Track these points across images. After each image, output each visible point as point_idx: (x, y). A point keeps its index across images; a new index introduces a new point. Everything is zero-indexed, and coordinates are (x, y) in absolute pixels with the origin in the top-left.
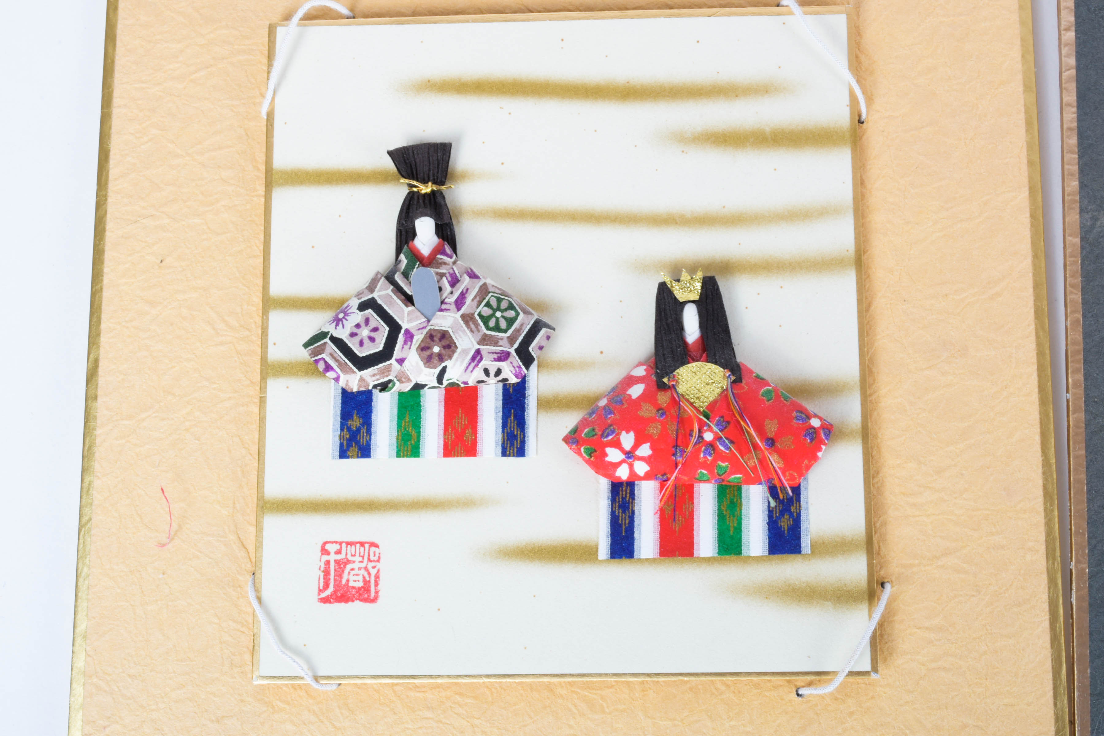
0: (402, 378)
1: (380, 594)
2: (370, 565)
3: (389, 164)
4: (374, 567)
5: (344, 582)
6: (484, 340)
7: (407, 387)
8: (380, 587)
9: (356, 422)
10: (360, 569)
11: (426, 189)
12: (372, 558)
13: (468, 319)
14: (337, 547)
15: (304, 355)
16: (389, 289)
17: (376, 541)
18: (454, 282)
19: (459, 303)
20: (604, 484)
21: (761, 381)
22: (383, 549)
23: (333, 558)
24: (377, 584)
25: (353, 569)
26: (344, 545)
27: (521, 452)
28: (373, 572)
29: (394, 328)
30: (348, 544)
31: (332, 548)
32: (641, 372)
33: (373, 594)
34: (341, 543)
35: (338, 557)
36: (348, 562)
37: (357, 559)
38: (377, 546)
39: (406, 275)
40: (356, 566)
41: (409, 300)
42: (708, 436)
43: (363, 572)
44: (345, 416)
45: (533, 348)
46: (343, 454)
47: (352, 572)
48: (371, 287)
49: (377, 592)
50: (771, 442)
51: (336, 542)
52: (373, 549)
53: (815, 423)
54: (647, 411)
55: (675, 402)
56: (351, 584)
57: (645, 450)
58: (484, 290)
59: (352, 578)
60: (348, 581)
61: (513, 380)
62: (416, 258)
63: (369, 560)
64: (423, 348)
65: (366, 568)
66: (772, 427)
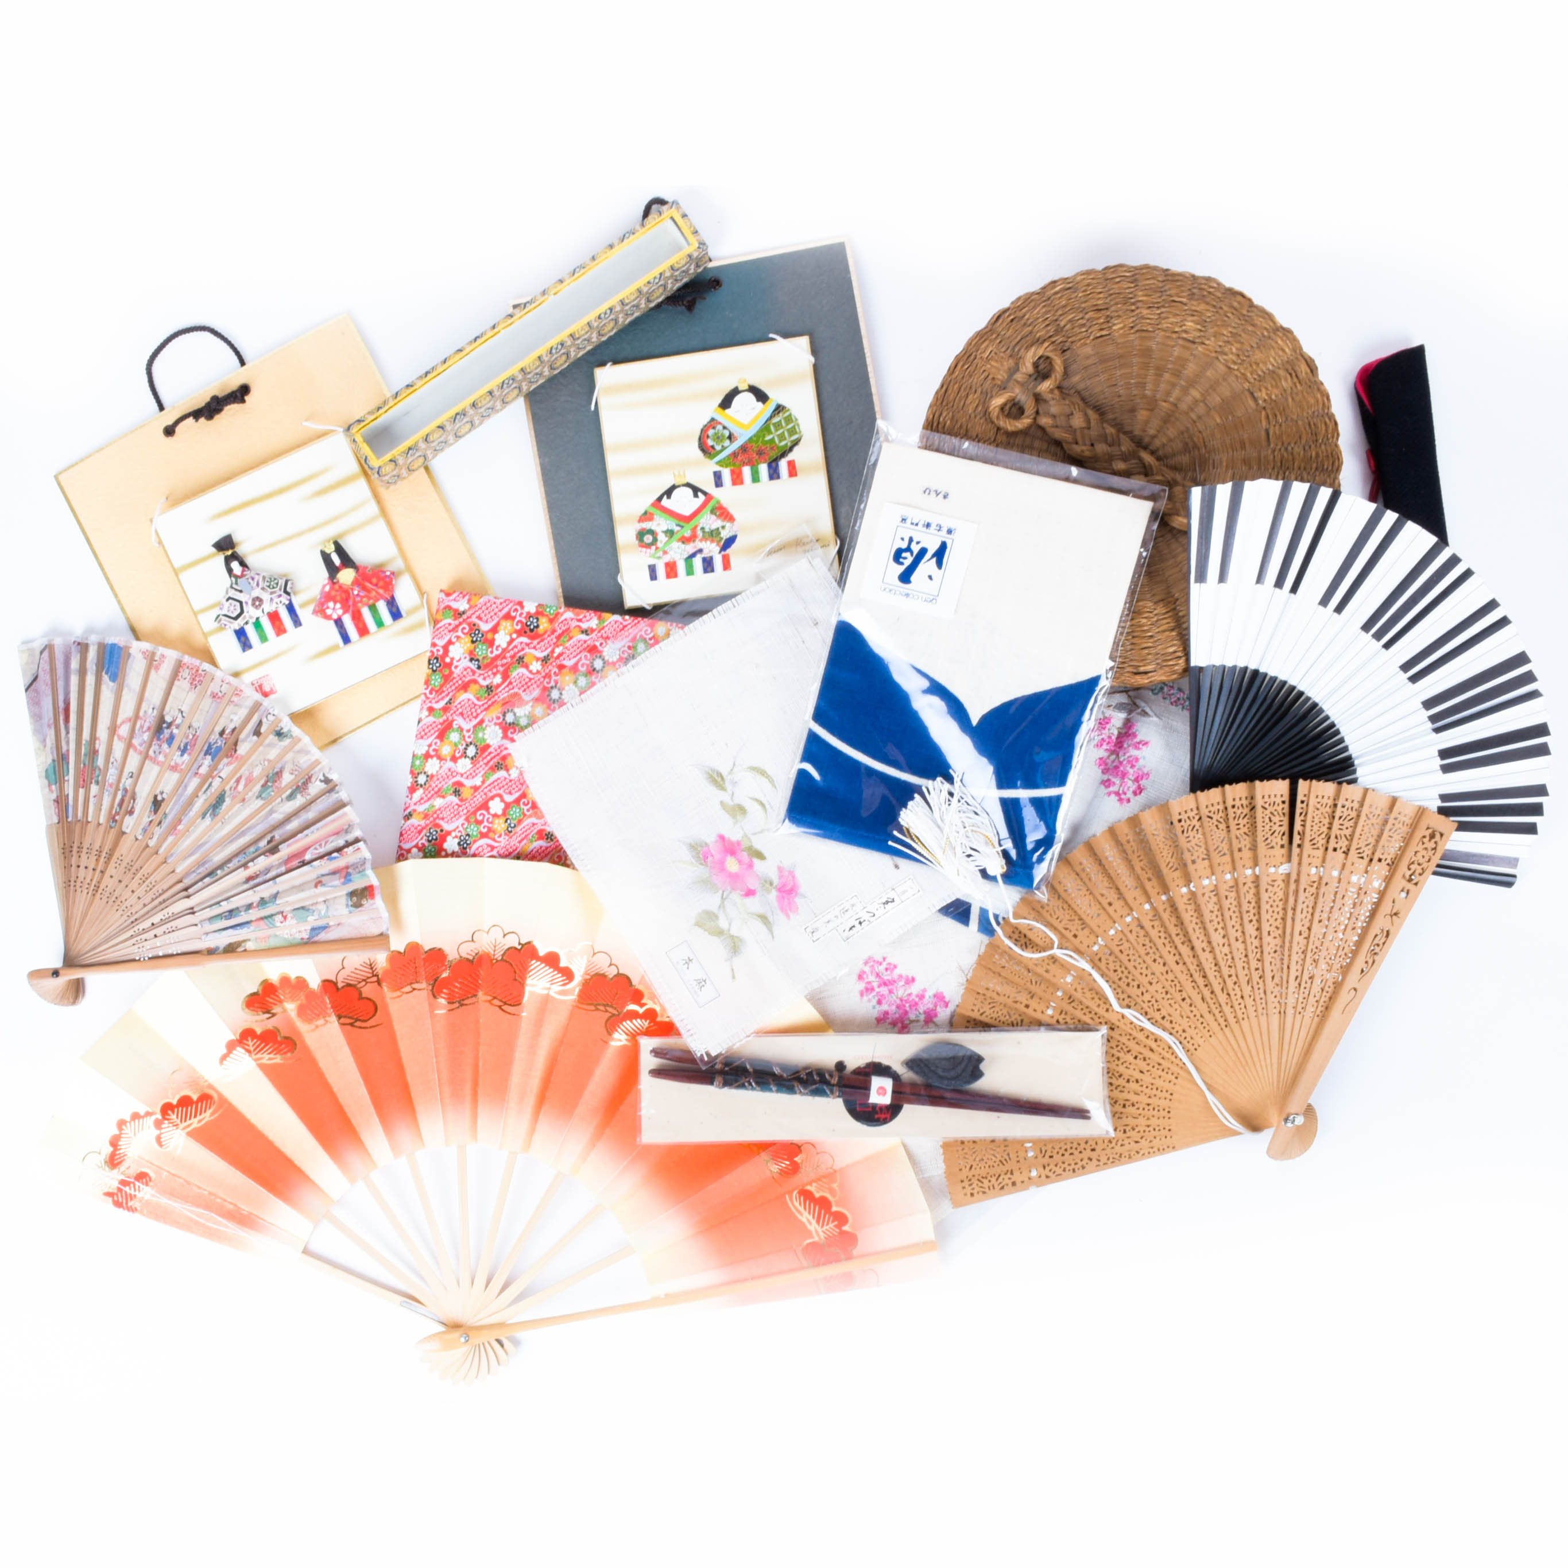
0: (251, 617)
1: (276, 691)
3: (214, 550)
4: (270, 683)
5: (263, 692)
6: (272, 593)
7: (254, 620)
8: (275, 689)
9: (243, 639)
11: (229, 553)
12: (269, 679)
13: (263, 589)
14: (254, 683)
15: (216, 625)
16: (233, 591)
17: (268, 673)
18: (253, 579)
19: (258, 585)
20: (332, 623)
21: (366, 568)
23: (255, 686)
25: (264, 685)
27: (300, 625)
28: (271, 685)
29: (241, 603)
30: (259, 678)
31: (252, 684)
32: (326, 581)
33: (274, 692)
34: (257, 679)
35: (258, 684)
36: (262, 684)
39: (236, 583)
41: (241, 591)
42: (356, 592)
43: (267, 686)
44: (239, 639)
45: (288, 589)
46: (244, 650)
48: (227, 593)
50: (376, 585)
53: (388, 573)
54: (333, 593)
55: (340, 587)
56: (265, 692)
57: (338, 605)
58: (264, 578)
59: (264, 690)
61: (287, 602)
62: (236, 577)
64: (253, 604)
66: (374, 580)
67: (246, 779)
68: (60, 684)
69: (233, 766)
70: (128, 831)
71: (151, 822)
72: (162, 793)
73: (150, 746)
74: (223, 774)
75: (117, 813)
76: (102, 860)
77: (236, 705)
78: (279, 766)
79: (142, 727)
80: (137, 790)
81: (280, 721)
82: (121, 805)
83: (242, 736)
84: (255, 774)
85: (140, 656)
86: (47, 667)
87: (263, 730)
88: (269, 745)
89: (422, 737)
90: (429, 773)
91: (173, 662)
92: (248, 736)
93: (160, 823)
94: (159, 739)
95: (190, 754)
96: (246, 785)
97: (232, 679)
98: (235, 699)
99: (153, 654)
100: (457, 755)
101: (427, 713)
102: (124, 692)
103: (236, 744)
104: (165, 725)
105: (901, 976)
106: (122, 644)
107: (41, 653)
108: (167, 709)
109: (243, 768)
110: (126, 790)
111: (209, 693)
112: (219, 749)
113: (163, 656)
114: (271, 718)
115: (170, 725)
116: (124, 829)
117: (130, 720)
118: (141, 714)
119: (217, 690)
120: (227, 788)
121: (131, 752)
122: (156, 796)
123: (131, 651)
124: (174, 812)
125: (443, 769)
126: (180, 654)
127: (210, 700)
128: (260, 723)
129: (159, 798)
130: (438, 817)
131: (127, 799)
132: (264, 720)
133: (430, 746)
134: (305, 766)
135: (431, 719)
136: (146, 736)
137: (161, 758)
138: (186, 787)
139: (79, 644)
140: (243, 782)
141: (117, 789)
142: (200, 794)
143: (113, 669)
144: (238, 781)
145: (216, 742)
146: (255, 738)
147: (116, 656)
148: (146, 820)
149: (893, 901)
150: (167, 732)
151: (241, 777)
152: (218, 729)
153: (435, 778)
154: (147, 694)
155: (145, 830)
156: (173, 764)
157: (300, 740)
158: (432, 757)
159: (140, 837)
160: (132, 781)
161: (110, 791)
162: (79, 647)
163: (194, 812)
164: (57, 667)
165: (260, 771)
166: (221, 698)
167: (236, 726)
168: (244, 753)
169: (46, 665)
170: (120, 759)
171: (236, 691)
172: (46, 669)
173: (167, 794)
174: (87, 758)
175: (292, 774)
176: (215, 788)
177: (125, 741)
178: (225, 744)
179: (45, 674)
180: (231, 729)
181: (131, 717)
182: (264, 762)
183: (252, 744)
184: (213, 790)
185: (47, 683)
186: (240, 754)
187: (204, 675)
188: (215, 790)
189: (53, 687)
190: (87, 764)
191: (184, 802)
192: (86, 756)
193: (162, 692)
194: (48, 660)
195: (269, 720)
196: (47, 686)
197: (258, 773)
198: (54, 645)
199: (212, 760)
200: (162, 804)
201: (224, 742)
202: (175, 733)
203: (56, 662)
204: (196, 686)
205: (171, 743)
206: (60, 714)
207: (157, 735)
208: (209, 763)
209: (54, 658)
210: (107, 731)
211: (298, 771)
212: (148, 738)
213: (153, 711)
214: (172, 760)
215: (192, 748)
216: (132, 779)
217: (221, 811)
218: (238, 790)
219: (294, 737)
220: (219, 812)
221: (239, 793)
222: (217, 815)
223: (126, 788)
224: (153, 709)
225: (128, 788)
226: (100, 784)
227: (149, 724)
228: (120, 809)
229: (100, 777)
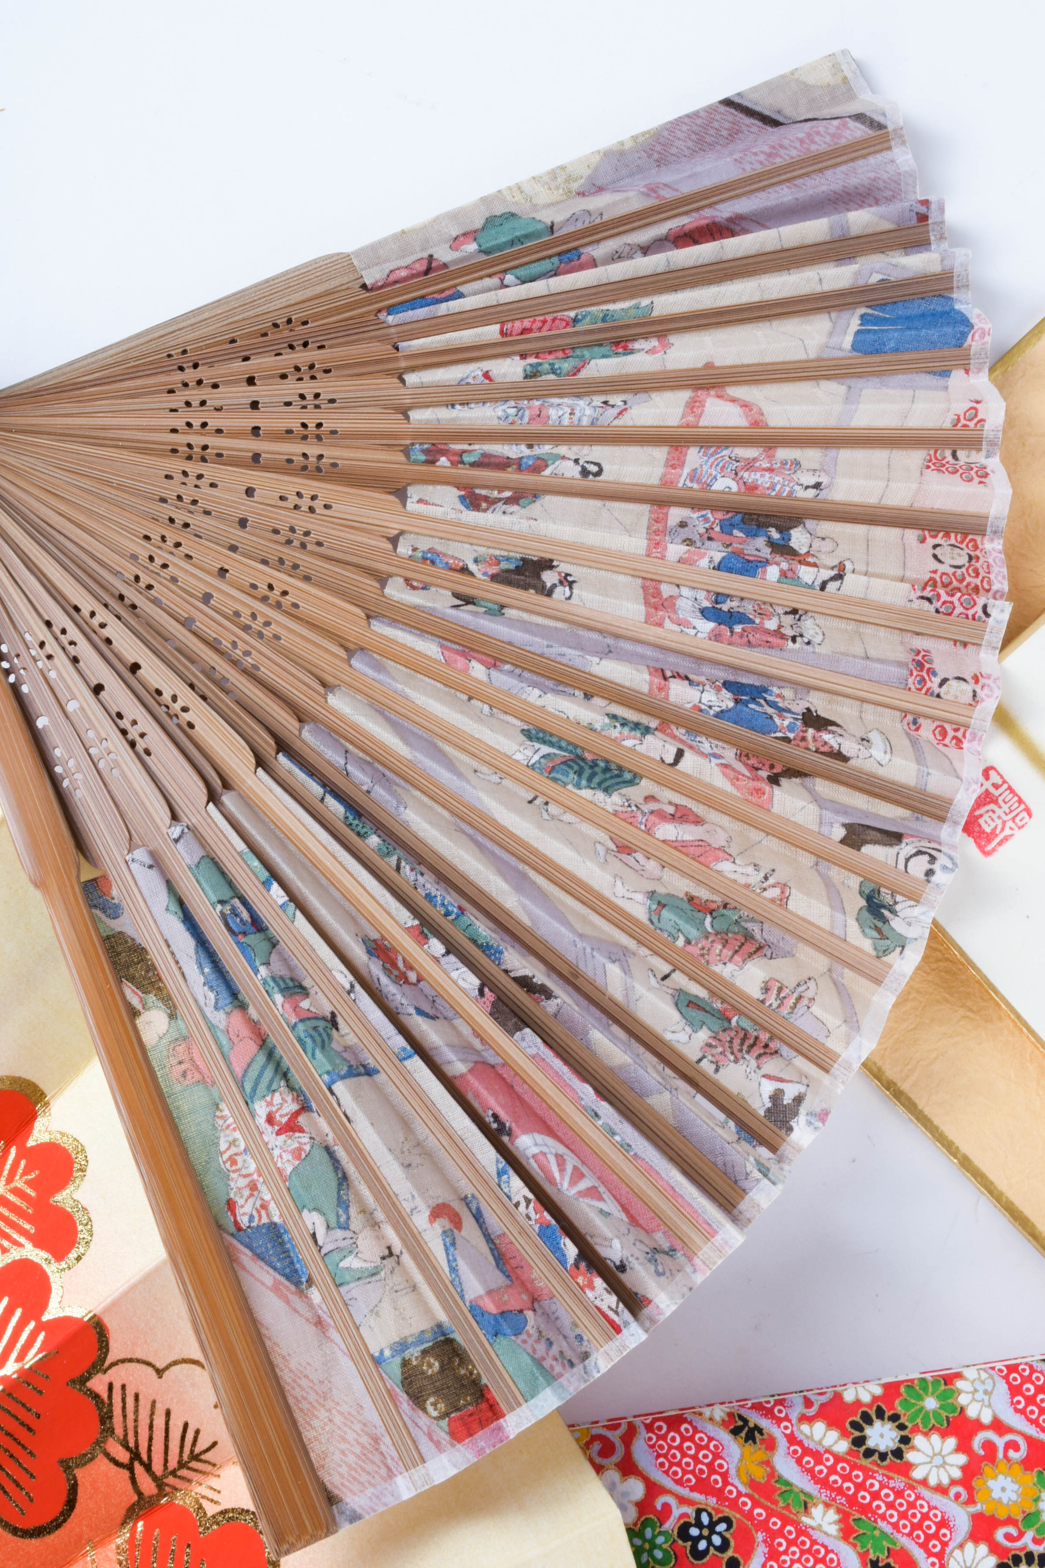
1: (995, 854)
2: (1010, 824)
4: (1011, 829)
5: (977, 813)
8: (1000, 848)
10: (999, 817)
12: (1017, 820)
14: (1000, 782)
17: (1033, 811)
22: (1032, 824)
23: (988, 785)
24: (1000, 843)
25: (993, 812)
26: (1005, 786)
28: (1007, 832)
30: (1010, 788)
31: (994, 777)
33: (989, 848)
34: (1004, 782)
35: (992, 790)
36: (995, 802)
37: (1005, 808)
38: (1030, 815)
40: (999, 812)
43: (999, 823)
47: (991, 814)
49: (994, 850)
51: (1002, 777)
52: (1024, 814)
56: (981, 821)
59: (986, 817)
60: (981, 816)
63: (1013, 819)
65: (1004, 823)
67: (701, 843)
68: (784, 195)
69: (728, 787)
70: (411, 506)
71: (464, 570)
72: (567, 581)
73: (695, 505)
74: (689, 761)
75: (458, 459)
76: (295, 449)
77: (914, 743)
78: (771, 934)
79: (750, 465)
80: (548, 500)
81: (915, 898)
82: (486, 462)
83: (821, 786)
84: (725, 867)
85: (961, 407)
86: (821, 145)
87: (874, 852)
88: (828, 883)
89: (1014, 1390)
90: (910, 1456)
91: (972, 508)
92: (840, 809)
93: (468, 600)
94: (727, 527)
95: (716, 637)
96: (679, 846)
97: (989, 706)
98: (927, 730)
99: (975, 443)
100: (999, 1535)
102: (826, 385)
103: (793, 772)
104: (775, 535)
106: (974, 343)
107: (860, 117)
108: (826, 527)
109: (725, 821)
110: (539, 465)
111: (919, 643)
112: (766, 726)
113: (983, 475)
114: (919, 866)
115: (783, 549)
116: (414, 492)
117: (756, 424)
118: (783, 454)
119: (943, 666)
120: (646, 786)
121: (660, 453)
122: (548, 564)
123: (958, 375)
124: (519, 637)
125: (937, 1499)
126: (1003, 524)
127: (905, 657)
128: (894, 838)
129: (549, 578)
130: (773, 1535)
131: (510, 476)
132: (906, 849)
133: (998, 1426)
134: (803, 1022)
136: (724, 484)
137: (675, 550)
138: (608, 653)
139: (923, 218)
140: (687, 833)
141: (531, 439)
142: (597, 701)
143: (893, 335)
144: (682, 816)
145: (781, 711)
146: (840, 833)
147: (934, 334)
148: (466, 554)
150: (758, 546)
151: (698, 821)
152: (821, 705)
153: (898, 1482)
154: (845, 455)
155: (430, 558)
156: (666, 590)
157: (878, 982)
158: (964, 1447)
159: (404, 549)
160: (573, 478)
161: (521, 418)
162: (914, 222)
163: (539, 703)
164: (829, 173)
165: (742, 880)
166: (920, 690)
167: (852, 762)
168: (776, 809)
169: (828, 139)
170: (630, 423)
171: (956, 730)
172: (813, 142)
173: (569, 598)
174: (600, 325)
175: (766, 990)
176: (638, 748)
177: (688, 426)
178: (786, 740)
179: (798, 145)
180: (836, 747)
181: (767, 427)
182: (774, 886)
183: (815, 827)
184: (629, 743)
185: (770, 155)
186: (771, 799)
187: (970, 613)
188: (632, 750)
189: (769, 172)
190: (579, 327)
191: (559, 659)
192: (604, 320)
193: (873, 500)
194: (843, 142)
195: (907, 860)
196: (762, 157)
197: (733, 876)
198: (889, 148)
199: (722, 711)
200: (532, 591)
201: (791, 735)
202: (765, 572)
203: (844, 168)
204: (929, 600)
205: (730, 570)
206: (695, 215)
207: (739, 517)
208: (710, 707)
209: (853, 160)
210: (700, 365)
211: (779, 1006)
212: (723, 492)
213: (807, 487)
214: (678, 586)
215: (736, 638)
216: (578, 476)
217: (570, 787)
218: (655, 825)
219: (884, 959)
220: (565, 784)
221: (649, 832)
222: (555, 780)
223: (547, 466)
224: (817, 486)
225: (547, 472)
226: (531, 383)
227: (767, 485)
228: (473, 465)
229: (552, 377)
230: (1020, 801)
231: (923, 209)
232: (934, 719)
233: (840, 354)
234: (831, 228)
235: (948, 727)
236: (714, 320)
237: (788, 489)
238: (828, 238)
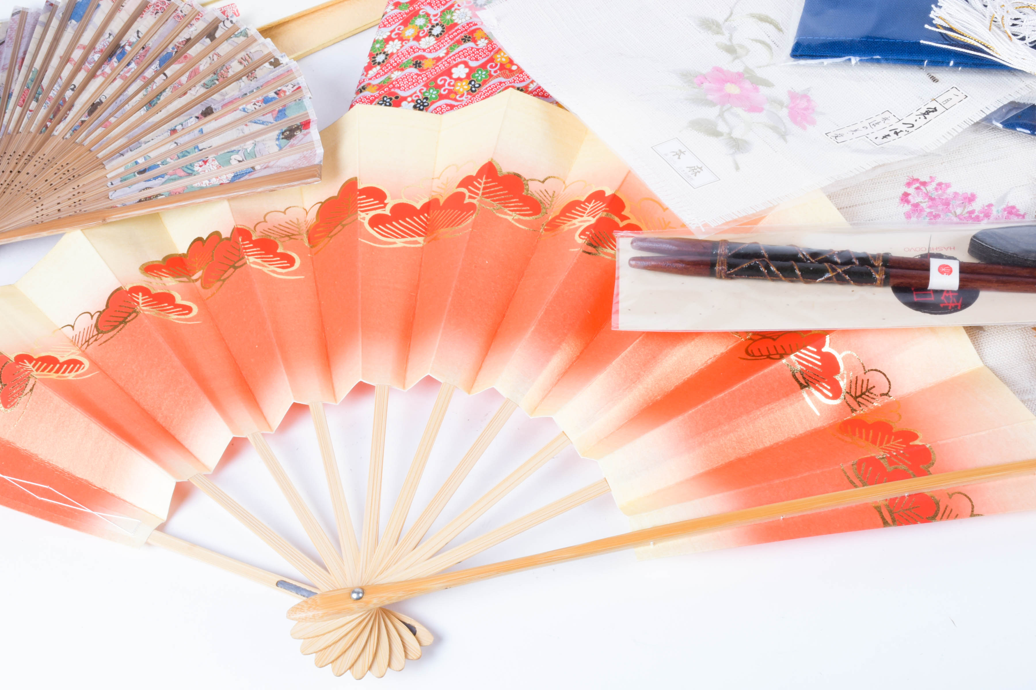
67: (192, 74)
68: (25, 40)
69: (181, 66)
70: (56, 134)
71: (82, 122)
72: (101, 99)
73: (99, 68)
74: (169, 74)
75: (50, 121)
79: (96, 52)
80: (77, 100)
81: (238, 29)
82: (55, 114)
83: (197, 44)
84: (202, 69)
86: (16, 26)
87: (218, 34)
89: (385, 26)
90: (389, 52)
92: (202, 42)
93: (92, 121)
95: (137, 63)
96: (190, 79)
97: (196, 6)
100: (421, 35)
101: (393, 7)
102: (87, 29)
103: (188, 51)
105: (956, 194)
107: (13, 16)
108: (124, 37)
110: (64, 101)
111: (171, 18)
112: (169, 57)
114: (228, 24)
115: (123, 47)
116: (53, 133)
117: (84, 48)
119: (178, 13)
121: (80, 73)
122: (94, 102)
124: (109, 111)
125: (404, 48)
127: (171, 22)
128: (216, 30)
129: (97, 102)
130: (394, 87)
131: (63, 110)
132: (221, 25)
133: (392, 32)
135: (397, 11)
136: (97, 57)
138: (127, 89)
139: (51, 5)
141: (56, 102)
142: (140, 93)
143: (80, 15)
146: (208, 40)
148: (78, 121)
149: (935, 110)
150: (119, 52)
152: (174, 44)
153: (395, 56)
154: (109, 28)
155: (74, 130)
157: (255, 40)
158: (393, 40)
159: (68, 137)
160: (73, 94)
161: (48, 103)
162: (52, 7)
163: (131, 107)
164: (25, 28)
165: (208, 65)
166: (181, 19)
167: (192, 37)
168: (194, 55)
169: (15, 24)
170: (65, 78)
171: (199, 15)
172: (13, 28)
173: (106, 98)
174: (33, 83)
175: (241, 63)
176: (157, 85)
177: (75, 64)
178: (176, 52)
179: (12, 32)
180: (185, 39)
181: (87, 46)
182: (213, 56)
183: (204, 47)
184: (154, 87)
185: (11, 39)
186: (189, 55)
187: (167, 4)
188: (157, 87)
189: (16, 41)
190: (31, 88)
191: (122, 102)
192: (32, 81)
193: (123, 24)
194: (18, 22)
195: (225, 26)
196: (10, 41)
197: (206, 67)
198: (27, 12)
199: (159, 65)
200: (99, 107)
201: (176, 50)
202: (127, 50)
203: (26, 24)
204: (157, 13)
205: (121, 58)
206: (17, 63)
207: (109, 58)
208: (156, 68)
209: (25, 22)
210: (59, 59)
211: (248, 62)
212: (99, 59)
213: (109, 37)
214: (119, 74)
215: (141, 59)
216: (73, 92)
217: (158, 102)
218: (180, 82)
219: (249, 36)
220: (157, 103)
221: (181, 85)
222: (154, 105)
223: (65, 98)
224: (110, 34)
225: (67, 99)
226: (39, 101)
227: (103, 47)
228: (54, 117)
229: (41, 96)
230: (229, 5)
231: (49, 3)
232: (192, 19)
233: (77, 26)
234: (40, 26)
235: (197, 17)
236: (49, 57)
237: (107, 42)
238: (43, 28)
